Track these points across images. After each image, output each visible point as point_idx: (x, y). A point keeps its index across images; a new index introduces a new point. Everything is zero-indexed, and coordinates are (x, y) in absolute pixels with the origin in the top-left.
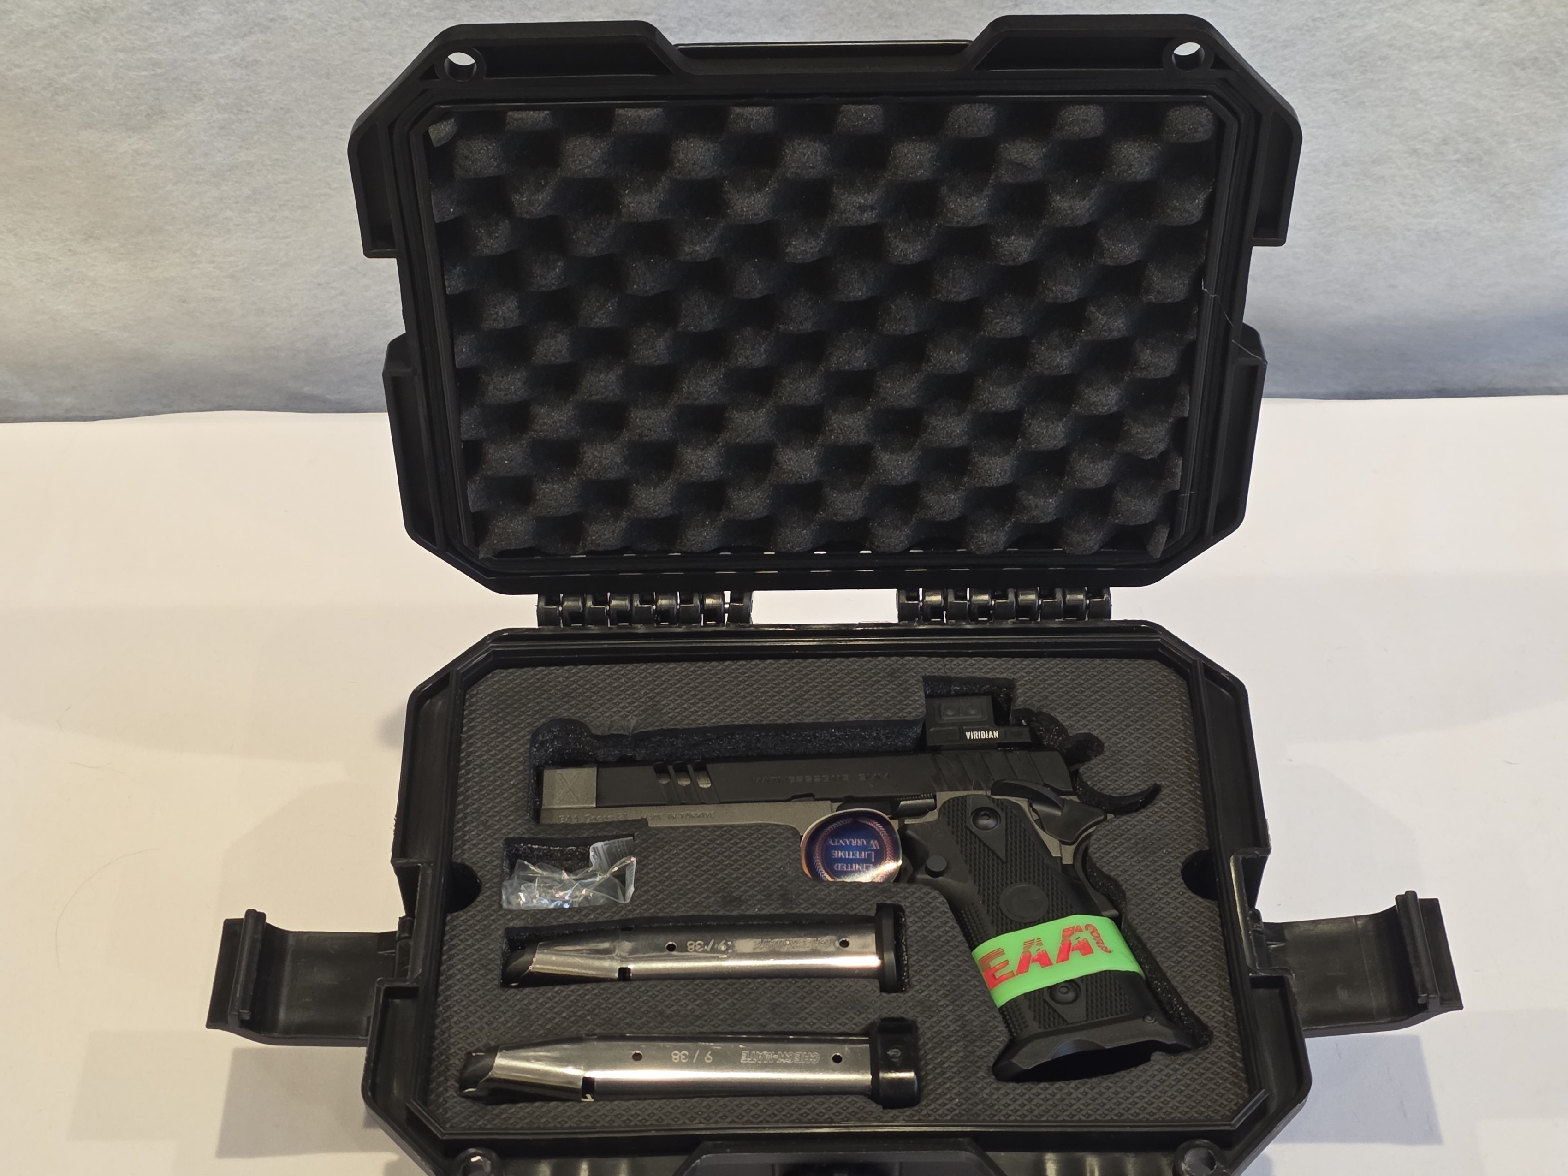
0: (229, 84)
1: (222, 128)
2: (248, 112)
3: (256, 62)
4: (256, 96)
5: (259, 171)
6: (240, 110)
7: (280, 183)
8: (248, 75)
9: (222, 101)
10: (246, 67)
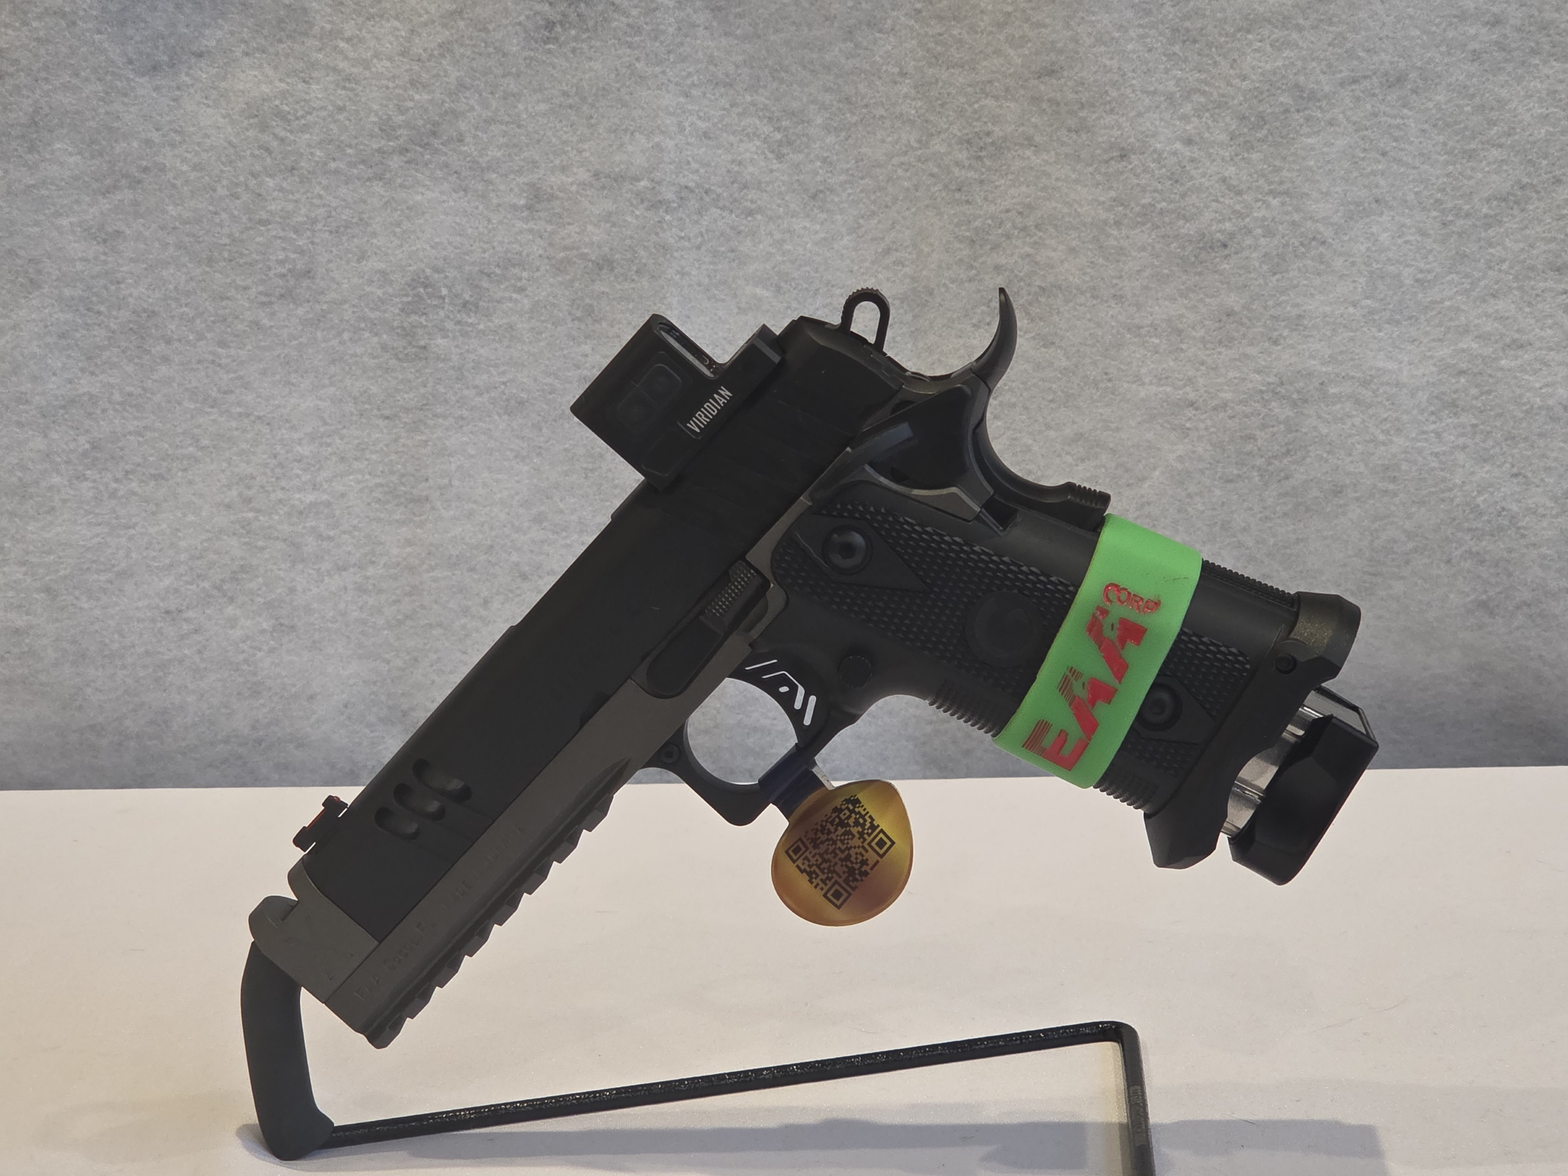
0: (79, 266)
1: (62, 336)
2: (99, 313)
3: (118, 233)
4: (113, 288)
5: (104, 411)
6: (89, 309)
7: (130, 433)
8: (105, 254)
9: (67, 292)
10: (105, 241)
